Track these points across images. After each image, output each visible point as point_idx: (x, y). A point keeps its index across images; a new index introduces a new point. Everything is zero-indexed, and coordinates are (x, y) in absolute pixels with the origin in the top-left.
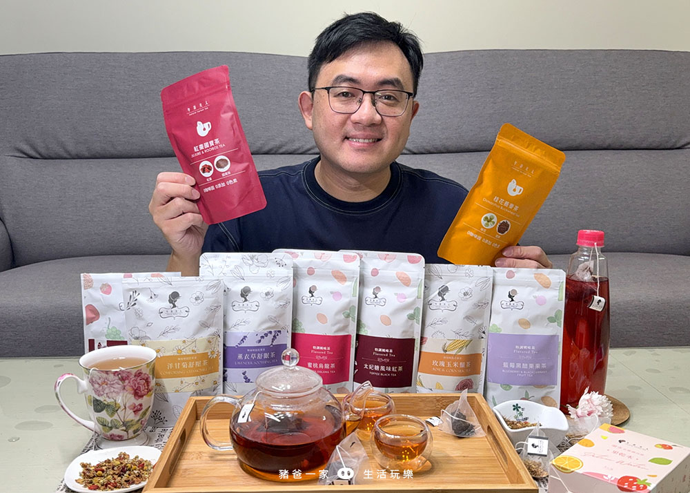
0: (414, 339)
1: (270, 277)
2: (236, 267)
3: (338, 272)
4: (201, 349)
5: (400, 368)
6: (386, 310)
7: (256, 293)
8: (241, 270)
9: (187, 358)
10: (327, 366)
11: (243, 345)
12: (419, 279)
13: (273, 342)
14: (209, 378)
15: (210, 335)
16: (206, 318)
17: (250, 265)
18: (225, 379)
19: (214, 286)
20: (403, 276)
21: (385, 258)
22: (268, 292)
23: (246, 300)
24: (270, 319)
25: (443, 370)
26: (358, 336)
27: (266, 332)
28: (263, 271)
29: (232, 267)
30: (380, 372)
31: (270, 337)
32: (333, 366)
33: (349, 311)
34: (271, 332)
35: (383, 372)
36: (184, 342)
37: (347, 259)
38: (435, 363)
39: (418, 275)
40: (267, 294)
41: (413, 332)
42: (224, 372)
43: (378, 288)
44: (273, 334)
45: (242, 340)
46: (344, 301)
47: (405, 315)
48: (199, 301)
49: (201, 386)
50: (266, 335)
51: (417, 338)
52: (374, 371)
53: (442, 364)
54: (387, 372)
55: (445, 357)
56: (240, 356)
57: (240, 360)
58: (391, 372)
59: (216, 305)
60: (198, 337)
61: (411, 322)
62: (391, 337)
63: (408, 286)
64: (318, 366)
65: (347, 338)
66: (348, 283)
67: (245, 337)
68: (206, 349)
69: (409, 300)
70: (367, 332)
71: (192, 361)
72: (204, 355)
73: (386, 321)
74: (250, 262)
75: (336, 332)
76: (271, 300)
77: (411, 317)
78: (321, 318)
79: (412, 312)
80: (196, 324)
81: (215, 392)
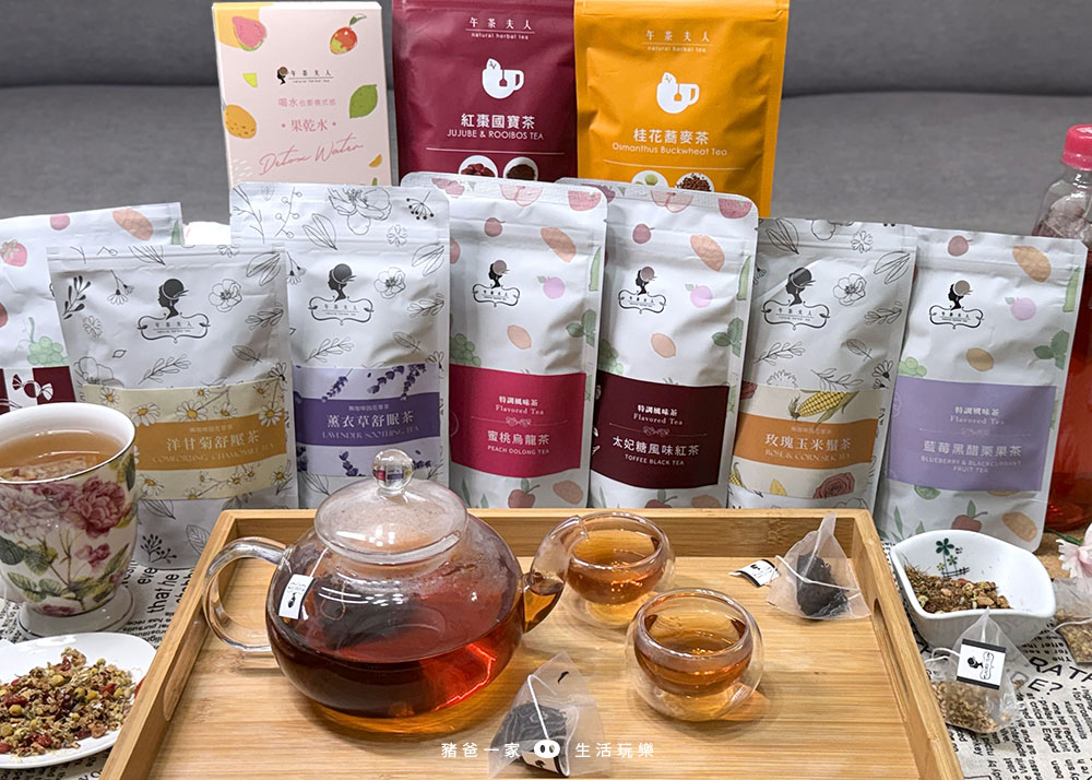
0: (728, 388)
1: (397, 244)
2: (316, 218)
3: (556, 231)
4: (240, 409)
5: (694, 449)
6: (667, 324)
7: (365, 282)
8: (327, 224)
9: (211, 429)
10: (531, 440)
11: (337, 397)
12: (742, 255)
13: (406, 389)
14: (266, 469)
15: (262, 376)
16: (248, 340)
17: (349, 214)
18: (302, 466)
19: (263, 268)
20: (706, 246)
21: (667, 202)
22: (393, 280)
23: (342, 296)
24: (398, 341)
25: (788, 456)
26: (603, 377)
27: (390, 368)
28: (382, 229)
29: (306, 218)
30: (647, 455)
31: (401, 378)
32: (544, 439)
33: (580, 323)
34: (401, 369)
35: (654, 456)
36: (201, 393)
37: (577, 202)
38: (771, 439)
39: (743, 246)
40: (390, 283)
41: (725, 373)
42: (300, 451)
43: (649, 271)
44: (407, 372)
45: (336, 386)
46: (569, 300)
47: (707, 336)
48: (231, 302)
49: (246, 487)
50: (391, 375)
51: (735, 383)
52: (635, 453)
53: (788, 442)
54: (662, 456)
55: (793, 429)
56: (333, 421)
57: (334, 430)
58: (673, 457)
59: (271, 310)
60: (232, 382)
61: (720, 352)
62: (674, 383)
63: (718, 270)
64: (511, 438)
65: (579, 378)
66: (578, 259)
67: (342, 380)
68: (251, 408)
69: (718, 303)
70: (623, 368)
71: (222, 433)
72: (249, 422)
73: (665, 347)
74: (349, 206)
75: (552, 366)
76: (399, 298)
77: (722, 341)
78: (516, 334)
79: (722, 328)
80: (225, 354)
81: (282, 494)
